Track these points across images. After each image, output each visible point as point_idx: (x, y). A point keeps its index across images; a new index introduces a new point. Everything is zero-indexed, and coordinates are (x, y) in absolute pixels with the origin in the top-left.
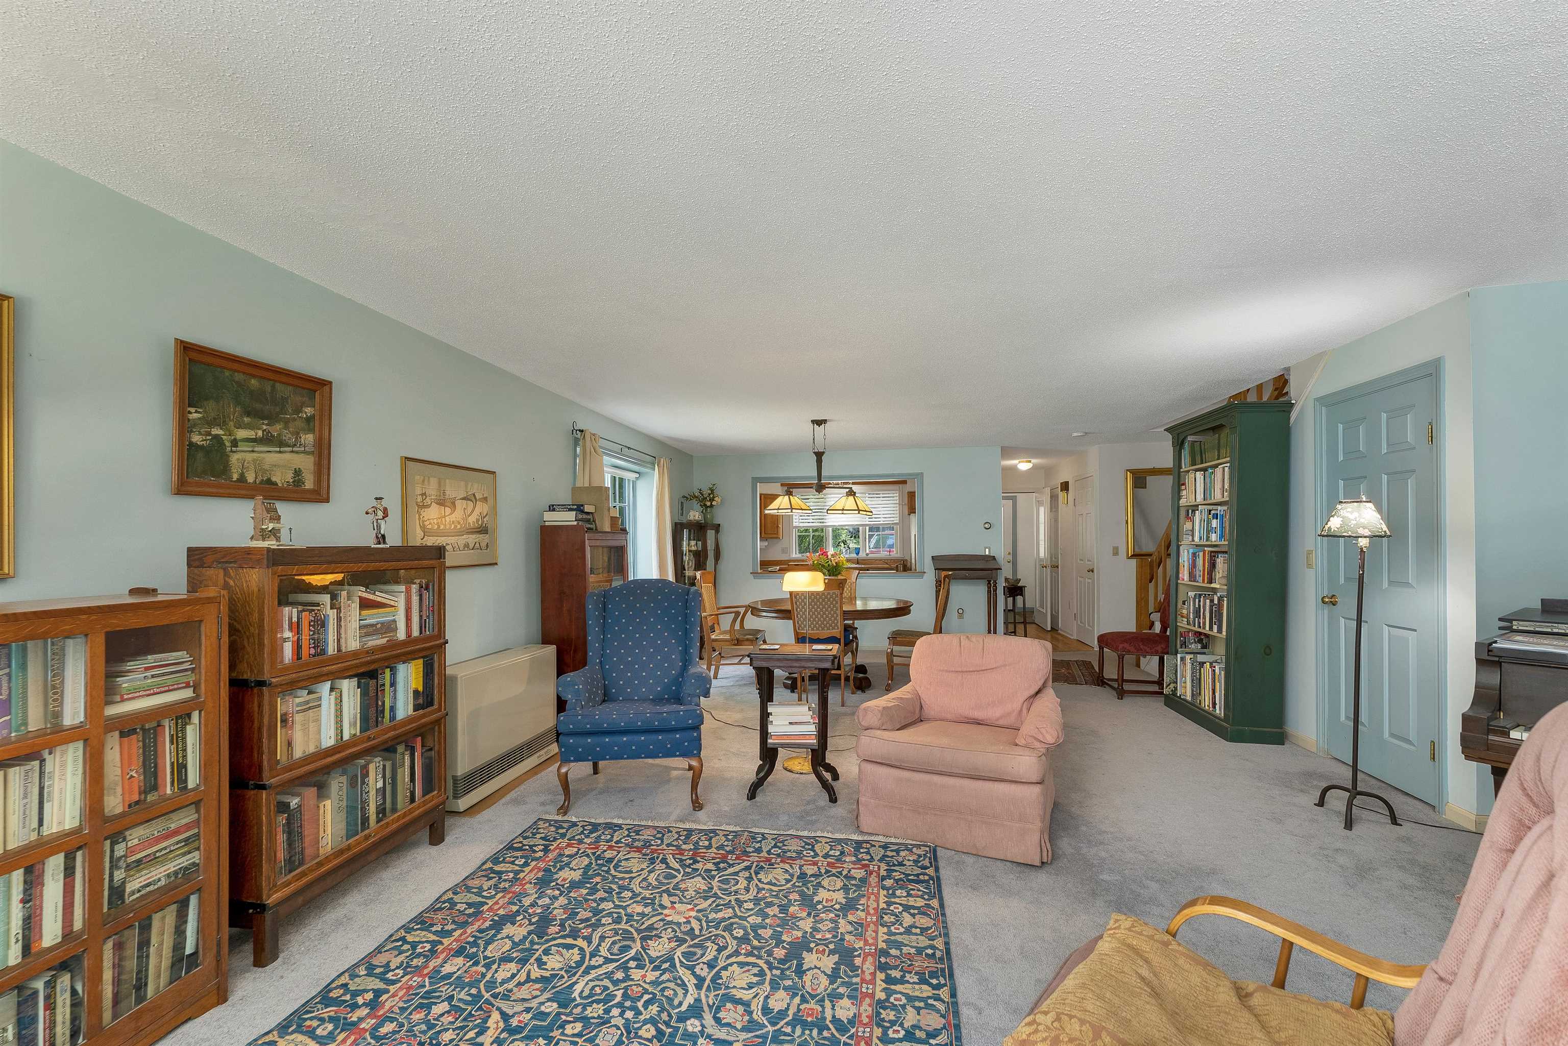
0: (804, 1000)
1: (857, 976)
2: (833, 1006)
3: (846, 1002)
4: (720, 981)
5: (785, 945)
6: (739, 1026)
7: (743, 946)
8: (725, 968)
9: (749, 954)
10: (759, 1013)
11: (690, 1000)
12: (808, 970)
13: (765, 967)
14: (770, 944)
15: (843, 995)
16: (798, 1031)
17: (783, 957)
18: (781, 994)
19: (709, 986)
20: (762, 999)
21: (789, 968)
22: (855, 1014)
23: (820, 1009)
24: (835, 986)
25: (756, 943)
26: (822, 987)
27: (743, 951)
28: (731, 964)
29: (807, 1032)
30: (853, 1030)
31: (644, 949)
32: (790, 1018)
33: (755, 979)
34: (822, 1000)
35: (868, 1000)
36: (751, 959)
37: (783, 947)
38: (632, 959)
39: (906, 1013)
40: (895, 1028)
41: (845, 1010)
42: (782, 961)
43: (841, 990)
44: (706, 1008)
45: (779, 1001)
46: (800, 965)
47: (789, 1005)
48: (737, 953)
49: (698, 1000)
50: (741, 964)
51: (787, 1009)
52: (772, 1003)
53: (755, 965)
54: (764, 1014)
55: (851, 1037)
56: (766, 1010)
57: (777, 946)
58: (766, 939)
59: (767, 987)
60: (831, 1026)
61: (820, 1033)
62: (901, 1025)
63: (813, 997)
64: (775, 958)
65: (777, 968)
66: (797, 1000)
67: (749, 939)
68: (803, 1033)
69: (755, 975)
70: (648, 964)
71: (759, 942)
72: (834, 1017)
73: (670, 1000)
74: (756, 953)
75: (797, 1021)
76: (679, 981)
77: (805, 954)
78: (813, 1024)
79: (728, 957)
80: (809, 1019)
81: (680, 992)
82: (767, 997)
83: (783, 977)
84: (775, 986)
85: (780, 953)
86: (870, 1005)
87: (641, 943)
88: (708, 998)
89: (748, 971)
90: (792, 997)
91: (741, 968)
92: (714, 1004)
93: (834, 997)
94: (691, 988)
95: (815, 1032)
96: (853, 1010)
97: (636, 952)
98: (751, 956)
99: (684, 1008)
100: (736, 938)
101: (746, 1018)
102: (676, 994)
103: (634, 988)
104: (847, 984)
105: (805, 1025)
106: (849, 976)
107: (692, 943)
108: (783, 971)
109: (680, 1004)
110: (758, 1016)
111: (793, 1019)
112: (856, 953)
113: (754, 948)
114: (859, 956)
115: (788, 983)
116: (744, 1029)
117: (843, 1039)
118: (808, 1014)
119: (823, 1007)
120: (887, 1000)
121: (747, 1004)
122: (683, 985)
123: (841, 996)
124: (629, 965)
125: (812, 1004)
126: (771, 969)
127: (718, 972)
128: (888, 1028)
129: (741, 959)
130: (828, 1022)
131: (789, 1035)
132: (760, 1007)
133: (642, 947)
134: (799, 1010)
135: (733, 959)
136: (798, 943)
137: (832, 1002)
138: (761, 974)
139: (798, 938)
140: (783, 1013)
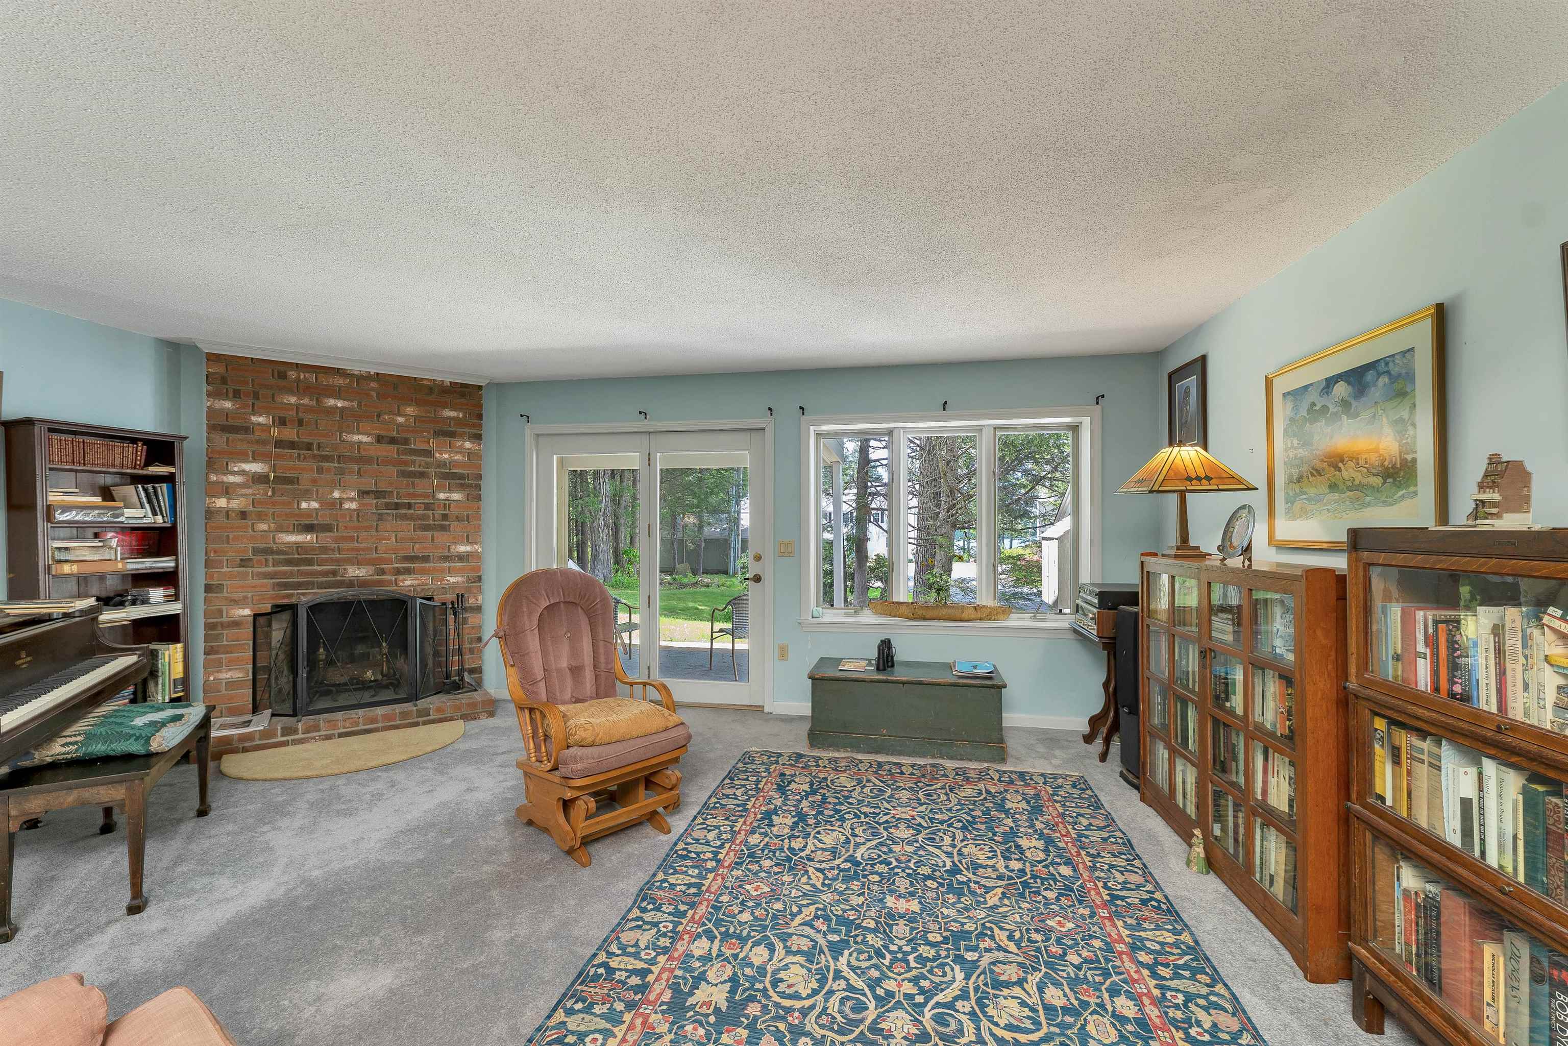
0: (735, 956)
1: (676, 977)
2: (710, 950)
3: (697, 953)
4: (818, 977)
5: (746, 1022)
6: (794, 937)
7: (797, 1022)
8: (815, 992)
9: (789, 1010)
10: (777, 948)
11: (843, 960)
12: (725, 981)
13: (771, 992)
14: (764, 1022)
15: (697, 959)
16: (745, 933)
17: (750, 1004)
18: (757, 961)
19: (828, 971)
20: (775, 958)
21: (745, 991)
22: (693, 943)
23: (722, 948)
24: (702, 969)
25: (782, 1026)
26: (715, 969)
27: (796, 1014)
28: (809, 996)
29: (738, 932)
30: (700, 930)
31: (916, 1020)
32: (750, 941)
33: (782, 975)
34: (718, 956)
35: (676, 955)
36: (786, 1003)
37: (747, 1017)
38: (924, 1005)
39: (648, 942)
40: (665, 930)
41: (701, 947)
42: (752, 999)
43: (697, 964)
44: (826, 950)
45: (759, 955)
46: (733, 991)
47: (751, 950)
48: (804, 1012)
49: (836, 959)
50: (796, 996)
51: (752, 947)
52: (766, 954)
53: (783, 995)
54: (772, 944)
55: (704, 924)
56: (771, 949)
57: (756, 1019)
58: (768, 1031)
59: (769, 970)
60: (717, 934)
61: (728, 930)
62: (659, 931)
63: (727, 960)
64: (759, 1002)
65: (758, 990)
66: (741, 956)
67: (789, 1032)
68: (741, 931)
69: (782, 980)
70: (902, 1000)
71: (776, 1027)
72: (712, 942)
73: (860, 952)
74: (780, 1011)
75: (744, 940)
76: (859, 972)
77: (724, 1006)
78: (732, 936)
79: (812, 1007)
80: (734, 940)
81: (854, 962)
82: (770, 960)
83: (752, 980)
84: (762, 971)
85: (753, 1009)
86: (677, 950)
87: (923, 1026)
88: (826, 959)
89: (790, 986)
90: (746, 956)
91: (796, 992)
92: (819, 954)
93: (706, 959)
94: (845, 968)
95: (732, 930)
96: (692, 947)
97: (923, 1013)
98: (788, 1008)
99: (846, 953)
100: (808, 1034)
101: (789, 944)
102: (857, 959)
103: (902, 971)
104: (690, 970)
105: (739, 937)
106: (684, 978)
107: (862, 1027)
108: (752, 988)
109: (850, 955)
110: (779, 946)
111: (748, 940)
112: (664, 1007)
113: (783, 1019)
114: (663, 1003)
115: (748, 971)
116: (791, 935)
117: (710, 925)
118: (734, 944)
119: (720, 950)
120: (658, 954)
121: (789, 952)
122: (853, 969)
123: (700, 958)
124: (922, 997)
125: (728, 953)
126: (765, 989)
127: (821, 987)
128: (670, 931)
129: (798, 1004)
130: (719, 937)
131: (753, 930)
132: (777, 952)
133: (921, 1022)
134: (742, 948)
135: (807, 1003)
136: (729, 1024)
137: (710, 954)
138: (775, 982)
139: (728, 1031)
140: (756, 944)
